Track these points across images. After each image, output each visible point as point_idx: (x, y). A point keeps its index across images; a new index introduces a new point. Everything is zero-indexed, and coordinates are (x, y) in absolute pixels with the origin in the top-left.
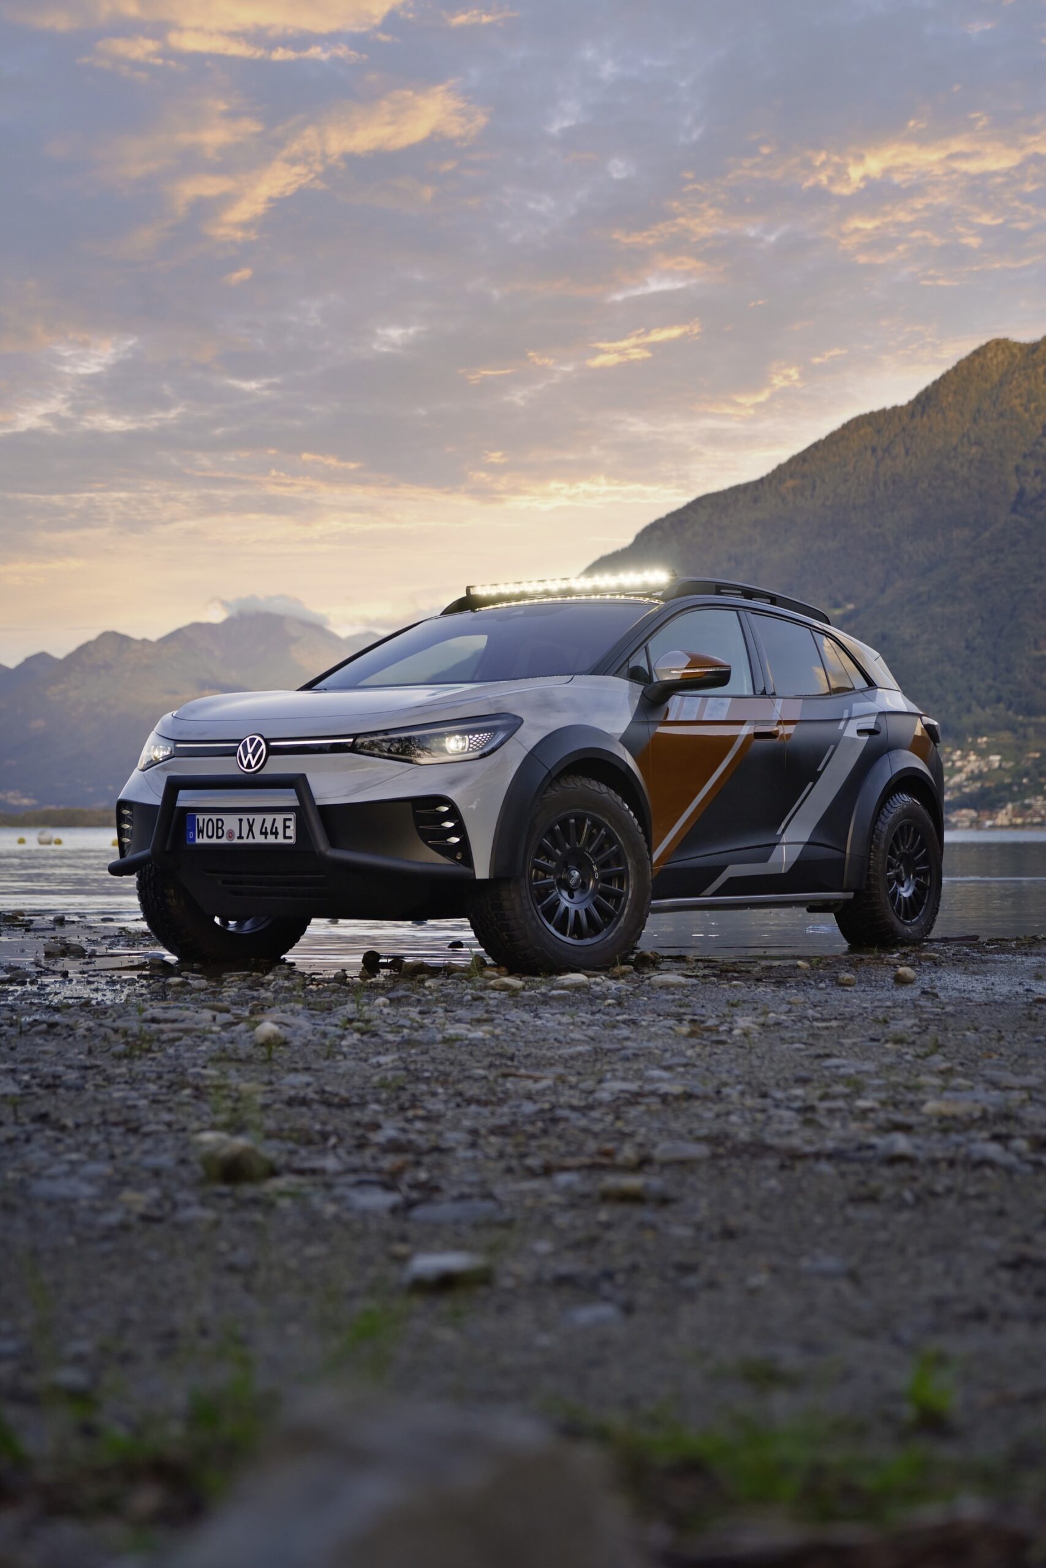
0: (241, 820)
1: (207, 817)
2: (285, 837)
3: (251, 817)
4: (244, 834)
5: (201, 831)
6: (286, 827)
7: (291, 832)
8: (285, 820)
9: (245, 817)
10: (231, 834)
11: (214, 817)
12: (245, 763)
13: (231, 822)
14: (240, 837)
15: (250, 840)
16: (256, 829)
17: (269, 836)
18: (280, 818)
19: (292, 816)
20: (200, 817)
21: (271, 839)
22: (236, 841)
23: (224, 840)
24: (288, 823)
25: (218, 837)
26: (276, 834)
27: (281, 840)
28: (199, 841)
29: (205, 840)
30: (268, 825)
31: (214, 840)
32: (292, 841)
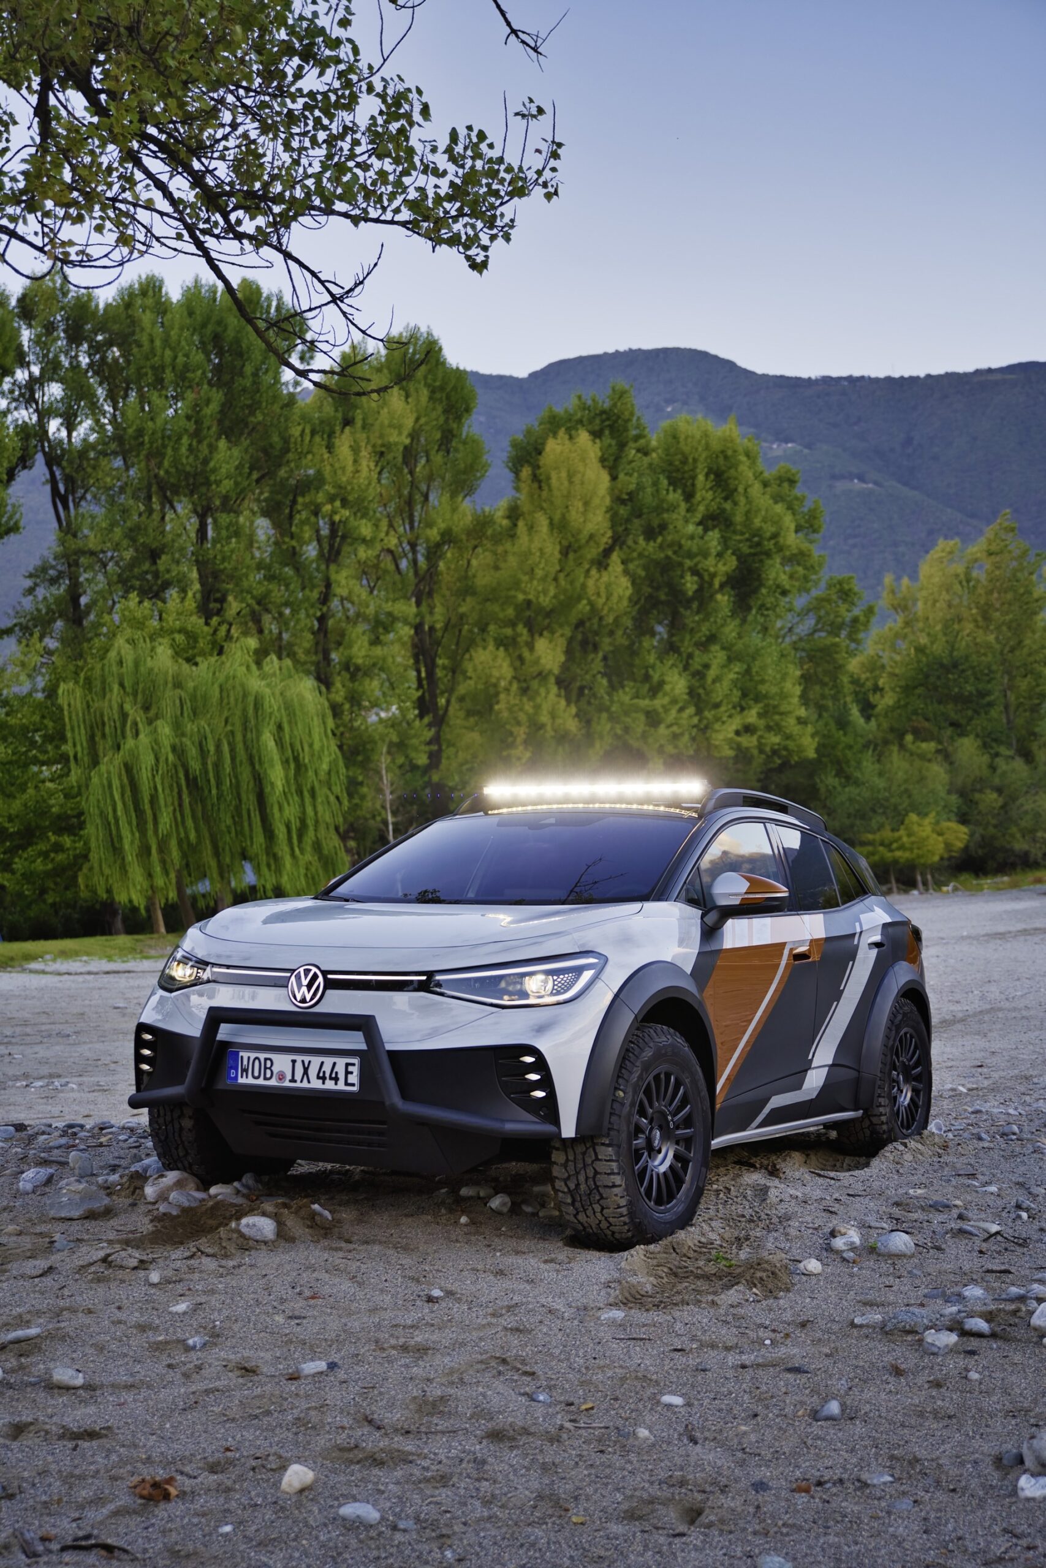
0: (294, 1062)
1: (253, 1055)
2: (347, 1084)
3: (307, 1059)
4: (298, 1077)
5: (245, 1070)
6: (347, 1073)
7: (354, 1078)
8: (347, 1065)
9: (299, 1058)
10: (282, 1076)
11: (262, 1056)
12: (299, 997)
13: (282, 1063)
14: (293, 1080)
15: (305, 1085)
16: (313, 1072)
17: (328, 1081)
18: (341, 1062)
19: (356, 1061)
20: (244, 1054)
21: (330, 1085)
22: (287, 1084)
23: (273, 1082)
24: (350, 1069)
25: (265, 1079)
26: (336, 1079)
27: (341, 1086)
28: (241, 1081)
29: (250, 1081)
30: (327, 1068)
31: (261, 1081)
32: (355, 1089)
